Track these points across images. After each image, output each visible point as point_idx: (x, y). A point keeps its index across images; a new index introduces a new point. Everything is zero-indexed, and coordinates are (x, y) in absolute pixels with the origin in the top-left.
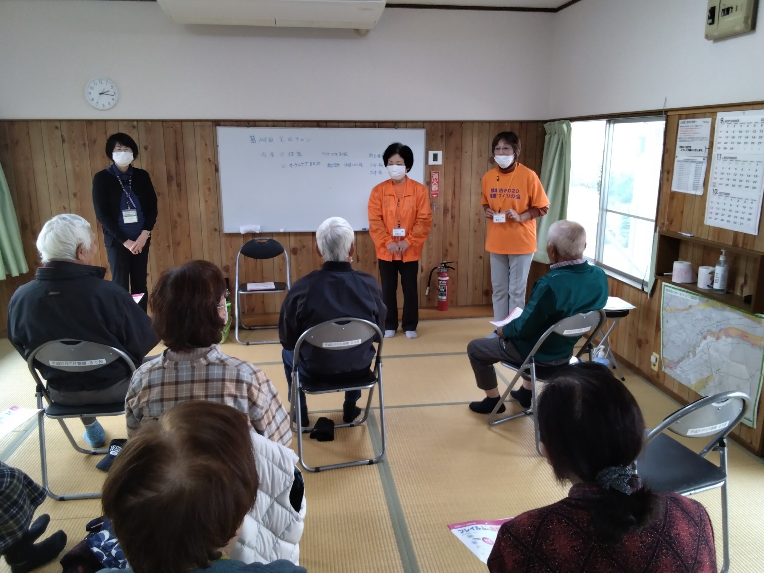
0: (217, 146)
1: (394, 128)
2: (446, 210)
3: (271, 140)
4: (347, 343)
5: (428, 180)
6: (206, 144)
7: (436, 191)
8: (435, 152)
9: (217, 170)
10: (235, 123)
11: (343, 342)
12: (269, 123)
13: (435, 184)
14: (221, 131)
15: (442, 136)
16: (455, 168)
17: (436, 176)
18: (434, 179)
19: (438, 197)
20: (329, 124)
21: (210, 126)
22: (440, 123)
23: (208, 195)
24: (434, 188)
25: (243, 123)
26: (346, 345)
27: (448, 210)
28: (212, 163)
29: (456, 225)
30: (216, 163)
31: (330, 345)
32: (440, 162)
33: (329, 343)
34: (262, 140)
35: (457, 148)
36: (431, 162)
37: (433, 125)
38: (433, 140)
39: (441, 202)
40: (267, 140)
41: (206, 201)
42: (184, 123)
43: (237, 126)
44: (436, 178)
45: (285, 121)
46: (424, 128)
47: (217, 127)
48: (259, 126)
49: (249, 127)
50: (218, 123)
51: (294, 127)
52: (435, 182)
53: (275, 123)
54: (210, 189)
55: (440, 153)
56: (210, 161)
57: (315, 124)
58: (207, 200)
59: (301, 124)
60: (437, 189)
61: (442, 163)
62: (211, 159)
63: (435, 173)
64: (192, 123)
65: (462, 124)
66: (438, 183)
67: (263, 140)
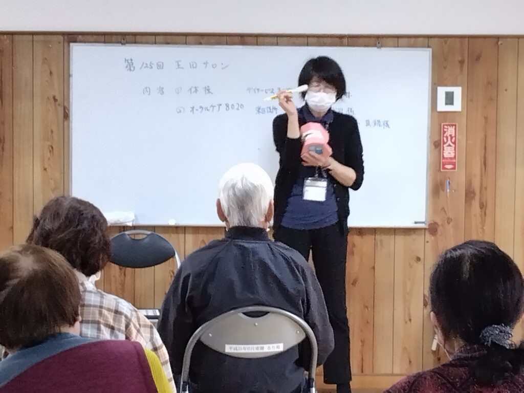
0: (69, 76)
1: (375, 46)
2: (469, 194)
3: (160, 66)
4: (262, 348)
5: (437, 138)
6: (51, 73)
7: (451, 158)
8: (449, 89)
9: (66, 116)
10: (102, 38)
11: (255, 346)
12: (159, 39)
13: (449, 145)
14: (77, 50)
15: (462, 62)
16: (486, 118)
17: (451, 131)
18: (447, 137)
19: (454, 168)
20: (260, 39)
21: (59, 43)
22: (458, 40)
23: (49, 159)
24: (448, 152)
25: (114, 38)
26: (260, 351)
27: (474, 193)
28: (59, 105)
29: (488, 220)
30: (66, 104)
31: (236, 349)
32: (457, 106)
33: (234, 346)
34: (145, 65)
35: (489, 83)
36: (442, 106)
37: (446, 43)
38: (445, 68)
39: (460, 177)
40: (155, 67)
41: (45, 169)
42: (16, 37)
43: (105, 42)
44: (451, 135)
45: (186, 35)
46: (429, 47)
47: (71, 44)
48: (142, 43)
49: (125, 44)
50: (72, 37)
51: (201, 44)
52: (449, 142)
53: (169, 38)
54: (52, 148)
55: (458, 91)
56: (55, 100)
57: (237, 39)
58: (46, 166)
59: (212, 40)
60: (452, 155)
61: (463, 108)
62: (57, 98)
63: (450, 125)
64: (30, 37)
65: (498, 42)
66: (454, 143)
67: (147, 67)
